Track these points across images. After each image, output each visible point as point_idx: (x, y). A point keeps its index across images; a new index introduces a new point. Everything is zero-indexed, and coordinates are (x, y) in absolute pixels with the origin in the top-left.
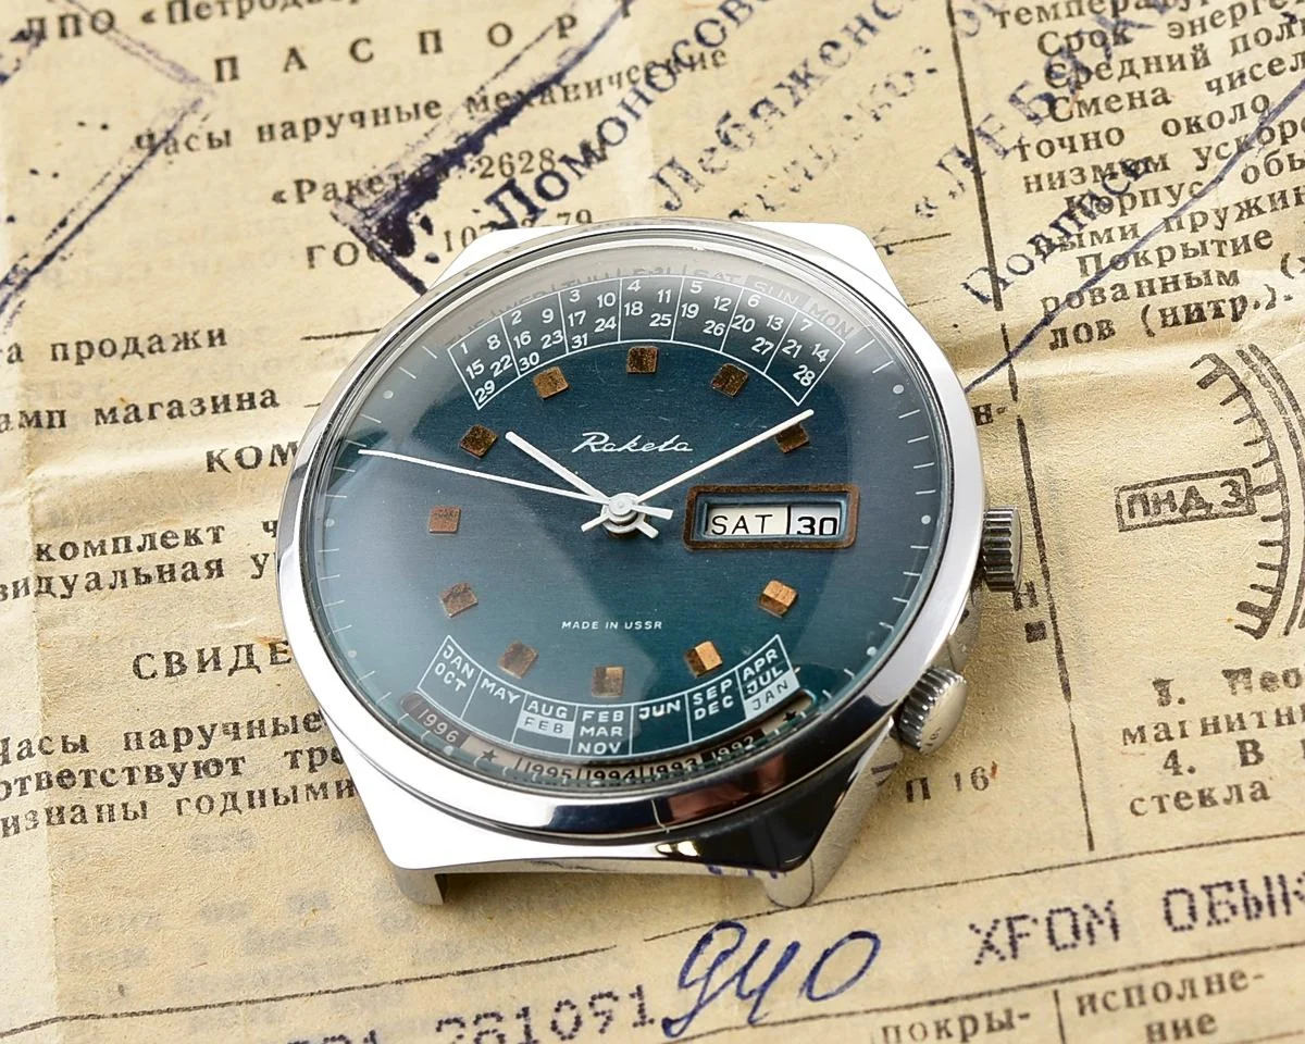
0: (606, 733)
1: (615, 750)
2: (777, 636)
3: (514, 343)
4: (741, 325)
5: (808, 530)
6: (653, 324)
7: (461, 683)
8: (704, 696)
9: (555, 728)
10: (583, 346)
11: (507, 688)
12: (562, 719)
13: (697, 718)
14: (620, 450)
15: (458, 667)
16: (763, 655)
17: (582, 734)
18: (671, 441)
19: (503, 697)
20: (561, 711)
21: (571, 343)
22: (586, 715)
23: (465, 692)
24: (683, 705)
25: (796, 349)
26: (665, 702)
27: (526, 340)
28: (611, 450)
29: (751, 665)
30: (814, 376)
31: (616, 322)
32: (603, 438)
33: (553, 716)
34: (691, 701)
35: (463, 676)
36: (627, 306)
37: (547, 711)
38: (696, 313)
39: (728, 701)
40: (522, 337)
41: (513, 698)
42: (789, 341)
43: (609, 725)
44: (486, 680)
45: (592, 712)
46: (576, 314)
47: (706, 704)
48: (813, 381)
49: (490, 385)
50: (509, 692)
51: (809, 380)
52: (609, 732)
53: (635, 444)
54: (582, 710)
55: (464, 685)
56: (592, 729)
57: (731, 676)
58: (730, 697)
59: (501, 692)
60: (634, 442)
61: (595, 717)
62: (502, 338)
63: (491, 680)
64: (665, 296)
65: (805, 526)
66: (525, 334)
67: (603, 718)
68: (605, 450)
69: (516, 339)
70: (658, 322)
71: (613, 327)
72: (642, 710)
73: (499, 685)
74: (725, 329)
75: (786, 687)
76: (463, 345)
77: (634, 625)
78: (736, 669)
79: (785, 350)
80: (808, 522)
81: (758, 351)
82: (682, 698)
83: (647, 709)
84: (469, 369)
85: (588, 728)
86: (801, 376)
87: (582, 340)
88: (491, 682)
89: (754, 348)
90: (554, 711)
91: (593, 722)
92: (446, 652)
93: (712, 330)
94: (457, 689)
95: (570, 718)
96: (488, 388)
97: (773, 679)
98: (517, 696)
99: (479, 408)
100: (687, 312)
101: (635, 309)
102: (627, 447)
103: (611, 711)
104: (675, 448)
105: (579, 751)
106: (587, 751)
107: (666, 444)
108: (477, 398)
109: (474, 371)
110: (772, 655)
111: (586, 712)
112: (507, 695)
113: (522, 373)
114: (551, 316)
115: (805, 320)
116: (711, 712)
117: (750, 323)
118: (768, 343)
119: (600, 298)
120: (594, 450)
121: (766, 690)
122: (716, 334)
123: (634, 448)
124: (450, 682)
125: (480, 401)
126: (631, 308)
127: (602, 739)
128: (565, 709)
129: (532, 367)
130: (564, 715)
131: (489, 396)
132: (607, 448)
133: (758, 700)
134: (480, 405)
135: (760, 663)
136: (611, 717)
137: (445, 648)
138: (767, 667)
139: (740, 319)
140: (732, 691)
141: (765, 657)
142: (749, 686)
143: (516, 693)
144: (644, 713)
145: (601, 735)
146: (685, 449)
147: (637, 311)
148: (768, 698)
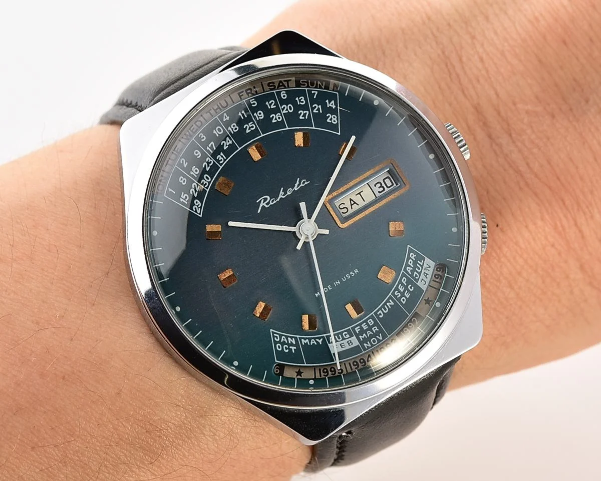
0: (371, 333)
1: (381, 338)
2: (408, 246)
3: (192, 176)
4: (287, 110)
5: (382, 189)
6: (248, 131)
7: (293, 348)
8: (399, 292)
9: (349, 344)
10: (225, 160)
11: (315, 339)
12: (348, 338)
13: (404, 303)
14: (278, 200)
15: (286, 342)
16: (409, 258)
17: (362, 340)
18: (298, 183)
19: (316, 344)
20: (345, 335)
21: (218, 161)
22: (357, 330)
23: (297, 350)
24: (393, 301)
25: (319, 108)
26: (385, 304)
27: (196, 171)
28: (275, 202)
29: (407, 265)
30: (336, 117)
31: (231, 140)
32: (267, 199)
33: (344, 339)
34: (396, 296)
35: (292, 345)
36: (229, 129)
37: (339, 338)
38: (262, 114)
39: (411, 288)
40: (194, 171)
41: (320, 341)
42: (313, 106)
43: (370, 328)
44: (302, 340)
45: (359, 327)
46: (210, 146)
47: (403, 295)
48: (337, 119)
49: (197, 202)
50: (317, 340)
51: (335, 119)
52: (373, 332)
53: (283, 193)
54: (353, 329)
55: (295, 348)
56: (364, 335)
57: (403, 275)
58: (410, 285)
59: (313, 342)
60: (281, 193)
61: (361, 328)
62: (185, 176)
63: (305, 339)
64: (243, 115)
65: (379, 188)
66: (194, 168)
67: (365, 327)
68: (271, 203)
69: (191, 173)
70: (249, 129)
71: (231, 142)
72: (378, 313)
73: (310, 340)
74: (281, 115)
75: (430, 267)
76: (170, 190)
77: (346, 278)
78: (402, 271)
79: (315, 111)
80: (379, 185)
81: (303, 118)
82: (390, 298)
83: (380, 312)
84: (182, 200)
85: (362, 335)
86: (331, 119)
87: (222, 156)
88: (305, 340)
89: (301, 118)
90: (342, 336)
91: (362, 331)
92: (275, 338)
93: (276, 119)
94: (293, 352)
95: (351, 336)
96: (197, 204)
97: (422, 266)
98: (322, 339)
99: (201, 216)
100: (259, 117)
101: (234, 128)
102: (280, 196)
103: (366, 321)
104: (302, 185)
105: (366, 348)
106: (370, 346)
107: (296, 185)
108: (196, 211)
109: (185, 200)
110: (412, 255)
111: (356, 329)
112: (317, 342)
113: (207, 188)
114: (199, 153)
115: (313, 92)
116: (408, 297)
117: (290, 107)
118: (305, 112)
119: (214, 132)
120: (267, 206)
121: (422, 273)
122: (279, 120)
123: (283, 195)
124: (287, 351)
125: (199, 212)
126: (232, 129)
127: (371, 336)
128: (346, 333)
129: (209, 183)
130: (348, 336)
131: (201, 207)
132: (272, 202)
133: (422, 279)
134: (200, 214)
135: (411, 262)
136: (367, 324)
137: (274, 337)
138: (415, 263)
139: (284, 107)
140: (409, 282)
141: (411, 258)
142: (414, 276)
143: (319, 338)
144: (380, 314)
145: (370, 335)
146: (306, 183)
147: (236, 129)
148: (426, 276)
